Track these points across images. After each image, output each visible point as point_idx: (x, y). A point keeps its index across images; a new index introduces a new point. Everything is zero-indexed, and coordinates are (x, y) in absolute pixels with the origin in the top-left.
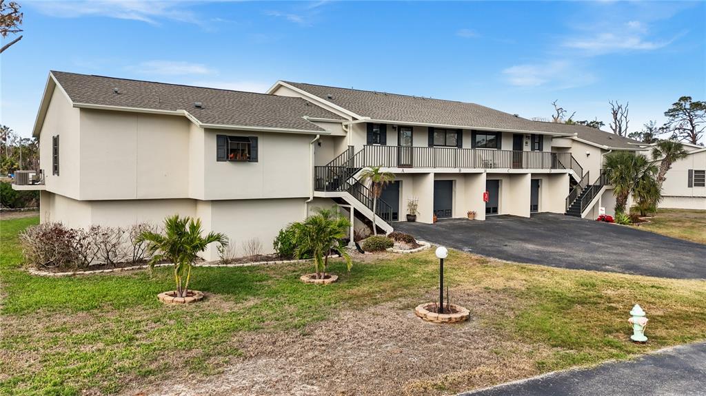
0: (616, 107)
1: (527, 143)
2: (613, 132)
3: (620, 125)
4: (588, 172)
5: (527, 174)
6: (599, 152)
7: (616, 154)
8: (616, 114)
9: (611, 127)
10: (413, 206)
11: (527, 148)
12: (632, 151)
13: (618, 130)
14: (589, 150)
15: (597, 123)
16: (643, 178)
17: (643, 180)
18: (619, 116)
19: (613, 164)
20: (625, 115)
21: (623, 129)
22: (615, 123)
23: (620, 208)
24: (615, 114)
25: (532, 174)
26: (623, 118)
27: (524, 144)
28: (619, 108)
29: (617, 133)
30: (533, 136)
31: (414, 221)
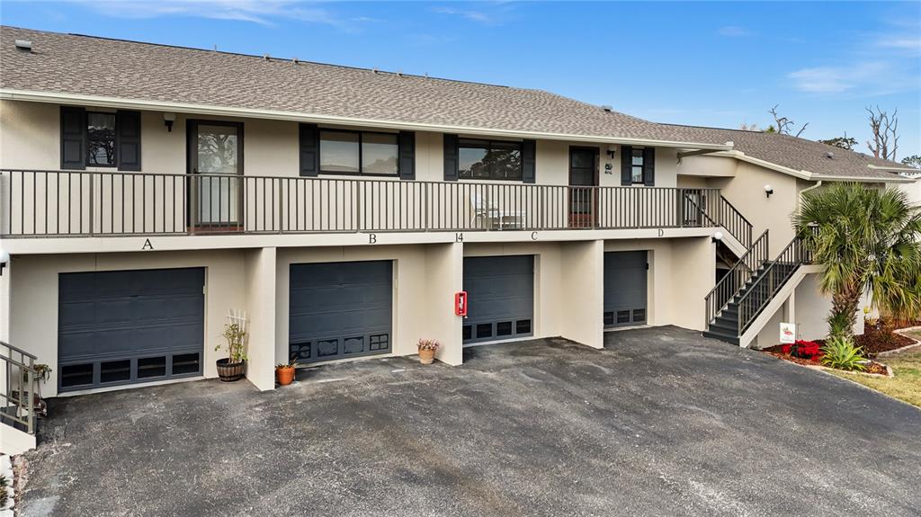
0: (877, 116)
1: (608, 167)
2: (873, 155)
3: (884, 144)
4: (767, 233)
5: (592, 241)
6: (793, 186)
7: (832, 190)
8: (878, 126)
9: (870, 147)
10: (237, 335)
11: (609, 179)
12: (869, 184)
13: (881, 151)
14: (770, 183)
15: (845, 140)
16: (896, 249)
17: (897, 253)
18: (882, 131)
19: (820, 214)
20: (892, 127)
21: (890, 150)
22: (877, 140)
23: (841, 319)
24: (876, 126)
25: (607, 242)
26: (889, 133)
27: (602, 169)
28: (882, 116)
29: (881, 156)
30: (627, 152)
31: (241, 376)
